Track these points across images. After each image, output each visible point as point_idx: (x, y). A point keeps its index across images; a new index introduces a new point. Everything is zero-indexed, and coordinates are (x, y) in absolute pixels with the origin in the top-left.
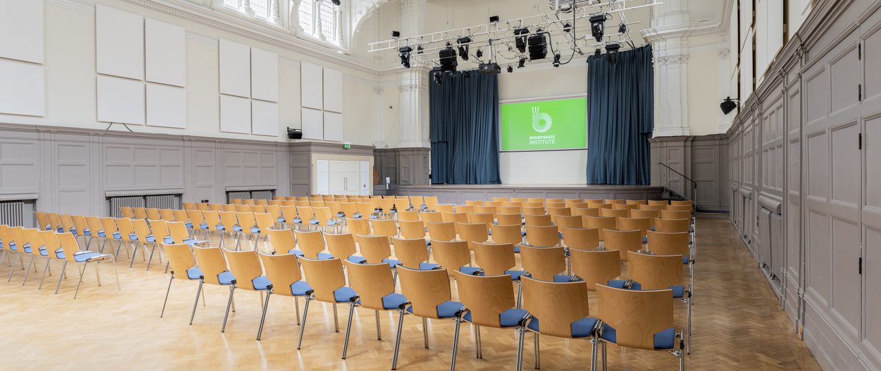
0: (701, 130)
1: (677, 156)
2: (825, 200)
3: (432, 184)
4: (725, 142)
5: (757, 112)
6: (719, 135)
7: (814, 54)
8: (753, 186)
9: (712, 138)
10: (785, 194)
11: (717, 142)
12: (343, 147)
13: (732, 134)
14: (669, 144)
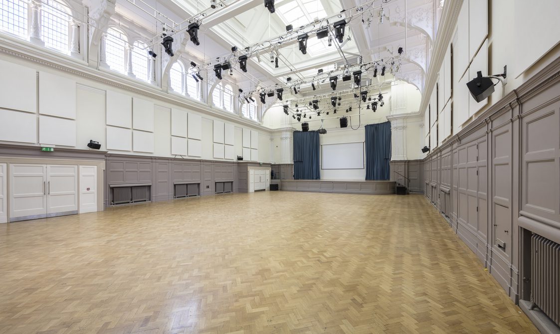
0: (412, 158)
1: (402, 169)
2: (465, 189)
3: (294, 179)
4: (422, 163)
5: (439, 154)
6: (420, 160)
7: (464, 141)
8: (437, 182)
9: (416, 161)
10: (451, 186)
11: (419, 163)
12: (259, 163)
13: (426, 160)
14: (398, 163)
